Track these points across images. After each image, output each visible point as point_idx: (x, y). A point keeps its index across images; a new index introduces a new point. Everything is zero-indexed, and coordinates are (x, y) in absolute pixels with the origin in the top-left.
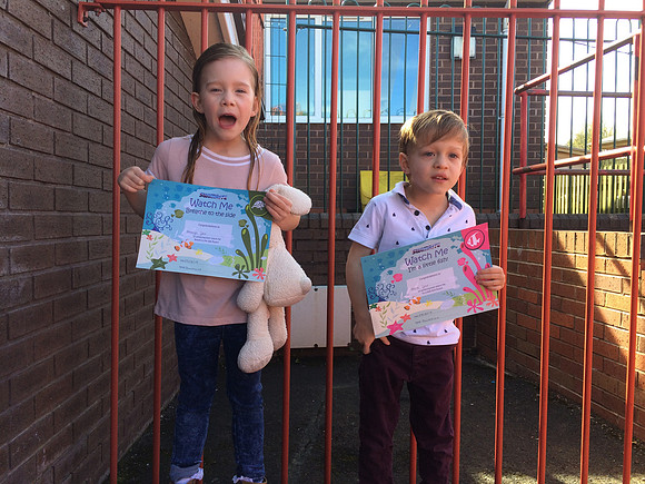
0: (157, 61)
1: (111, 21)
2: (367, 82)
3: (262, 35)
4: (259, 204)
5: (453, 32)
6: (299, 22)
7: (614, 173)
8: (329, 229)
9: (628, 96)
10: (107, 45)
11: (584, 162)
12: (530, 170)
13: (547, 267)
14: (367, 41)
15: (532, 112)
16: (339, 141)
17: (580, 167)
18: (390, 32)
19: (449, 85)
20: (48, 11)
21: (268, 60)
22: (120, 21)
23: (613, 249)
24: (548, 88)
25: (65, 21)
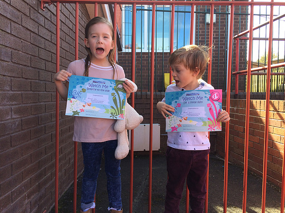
0: (75, 25)
1: (55, 8)
2: (167, 34)
3: (121, 13)
4: (120, 86)
5: (206, 12)
6: (137, 8)
7: (278, 74)
8: (150, 99)
9: (284, 40)
10: (54, 19)
11: (264, 69)
12: (240, 73)
13: (247, 116)
14: (167, 16)
15: (241, 47)
16: (155, 60)
17: (263, 71)
18: (178, 12)
19: (204, 35)
20: (28, 4)
21: (124, 24)
22: (59, 8)
23: (277, 108)
24: (248, 36)
25: (35, 8)
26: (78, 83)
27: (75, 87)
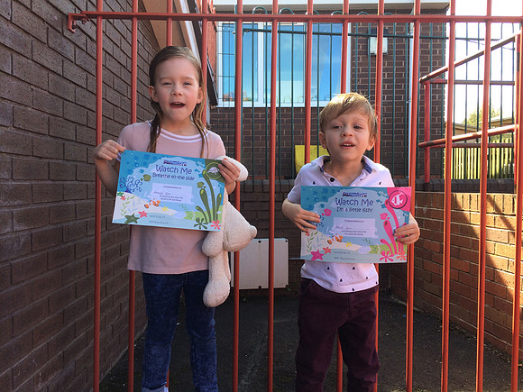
0: (132, 59)
1: (94, 28)
2: (300, 73)
3: (215, 37)
4: (214, 170)
5: (369, 33)
6: (245, 27)
7: (501, 146)
8: (270, 192)
9: (512, 83)
10: (91, 47)
11: (476, 137)
12: (433, 144)
13: (447, 223)
14: (299, 41)
15: (434, 97)
16: (278, 122)
17: (474, 141)
18: (318, 34)
19: (367, 76)
20: (44, 21)
21: (220, 57)
22: (102, 27)
23: (501, 208)
24: (447, 78)
25: (58, 28)
26: (136, 165)
27: (130, 172)
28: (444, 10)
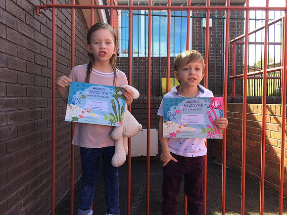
0: (71, 30)
1: (51, 13)
2: (164, 38)
3: (118, 18)
4: (120, 93)
5: (202, 16)
6: (134, 12)
7: (274, 78)
8: (147, 104)
9: (280, 44)
10: (49, 24)
11: (261, 73)
12: (237, 77)
13: (244, 120)
14: (164, 20)
15: (238, 51)
16: (152, 65)
17: (259, 76)
18: (174, 16)
19: (201, 40)
20: (23, 9)
21: (120, 29)
22: (55, 13)
23: (274, 112)
24: (244, 41)
25: (31, 14)
26: (78, 90)
27: (75, 93)
28: (243, 4)
